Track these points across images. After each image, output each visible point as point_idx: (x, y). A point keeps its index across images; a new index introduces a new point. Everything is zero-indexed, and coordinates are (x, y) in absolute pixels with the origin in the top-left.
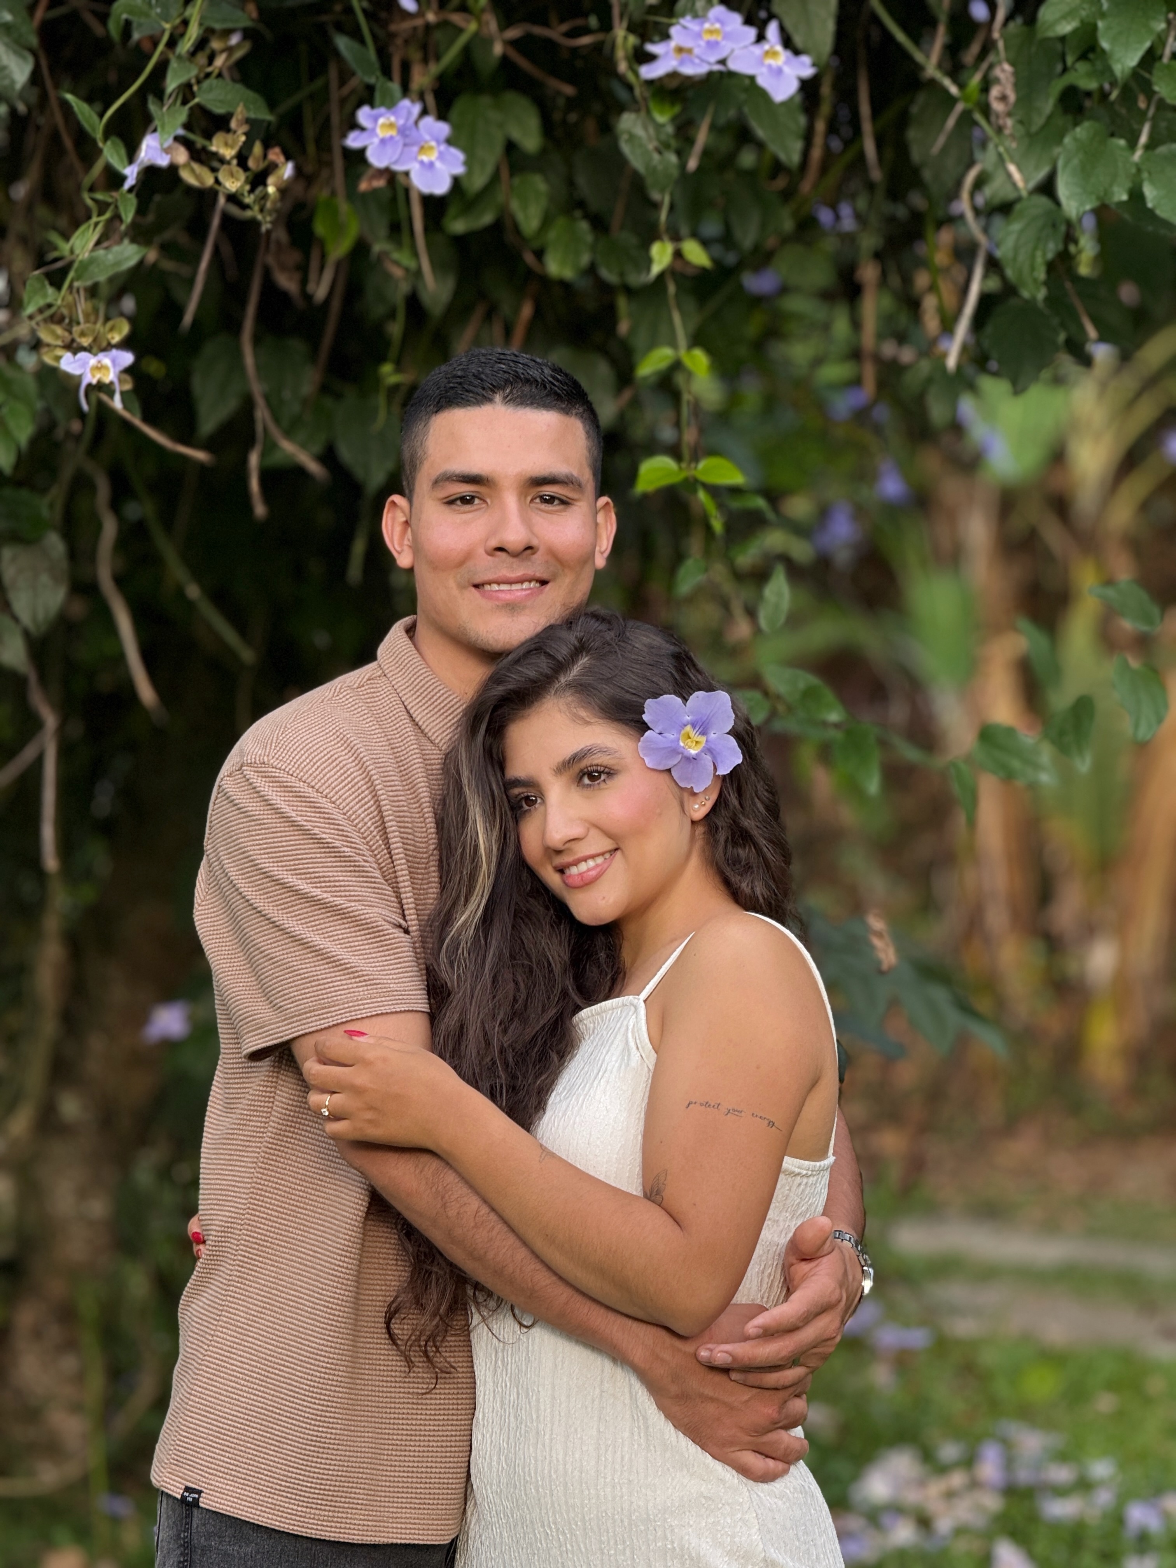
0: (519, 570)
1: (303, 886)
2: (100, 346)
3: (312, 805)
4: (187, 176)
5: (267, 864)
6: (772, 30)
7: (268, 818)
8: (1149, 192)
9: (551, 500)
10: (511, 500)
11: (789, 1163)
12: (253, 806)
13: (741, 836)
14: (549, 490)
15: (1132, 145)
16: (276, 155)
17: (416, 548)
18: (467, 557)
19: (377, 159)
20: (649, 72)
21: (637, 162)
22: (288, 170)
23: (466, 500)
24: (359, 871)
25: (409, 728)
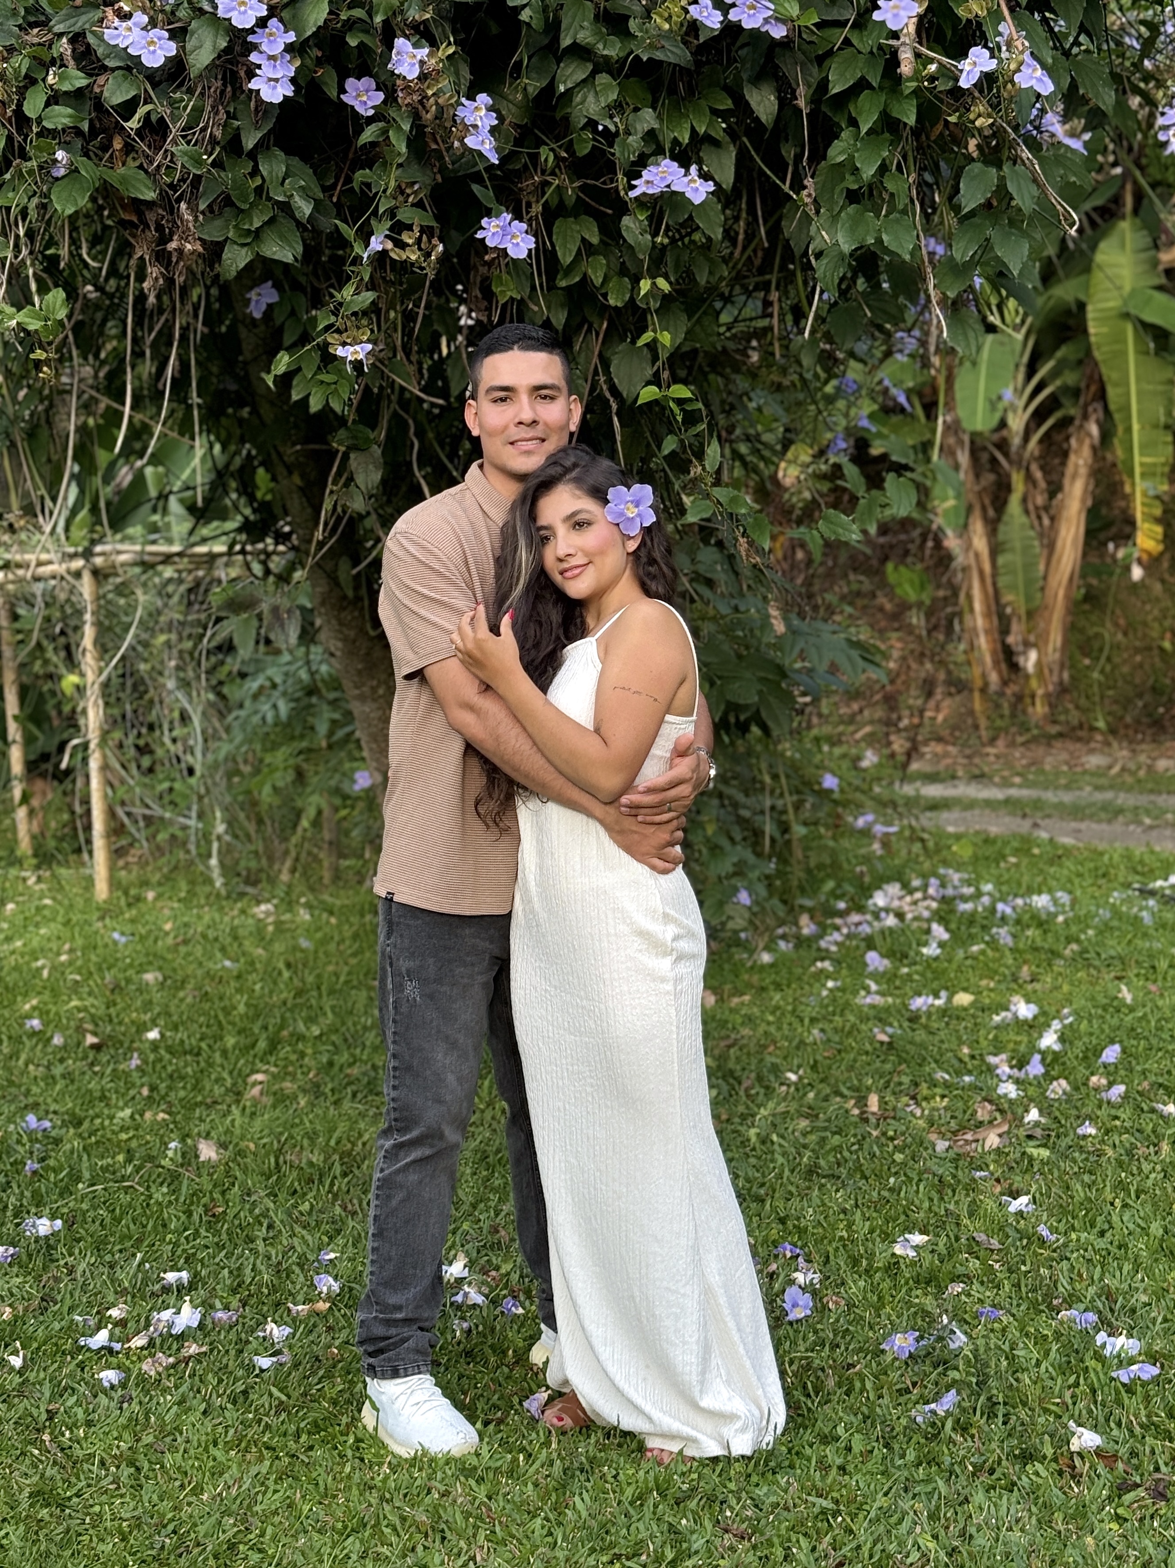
0: (531, 433)
1: (425, 591)
2: (356, 342)
3: (431, 552)
4: (393, 255)
5: (409, 582)
6: (694, 169)
7: (409, 560)
8: (885, 237)
9: (545, 397)
10: (524, 398)
11: (668, 718)
12: (401, 554)
13: (652, 561)
14: (544, 392)
15: (878, 216)
16: (435, 241)
17: (481, 426)
18: (506, 428)
19: (490, 243)
20: (633, 194)
21: (630, 241)
22: (441, 248)
23: (503, 400)
24: (454, 584)
25: (480, 514)
